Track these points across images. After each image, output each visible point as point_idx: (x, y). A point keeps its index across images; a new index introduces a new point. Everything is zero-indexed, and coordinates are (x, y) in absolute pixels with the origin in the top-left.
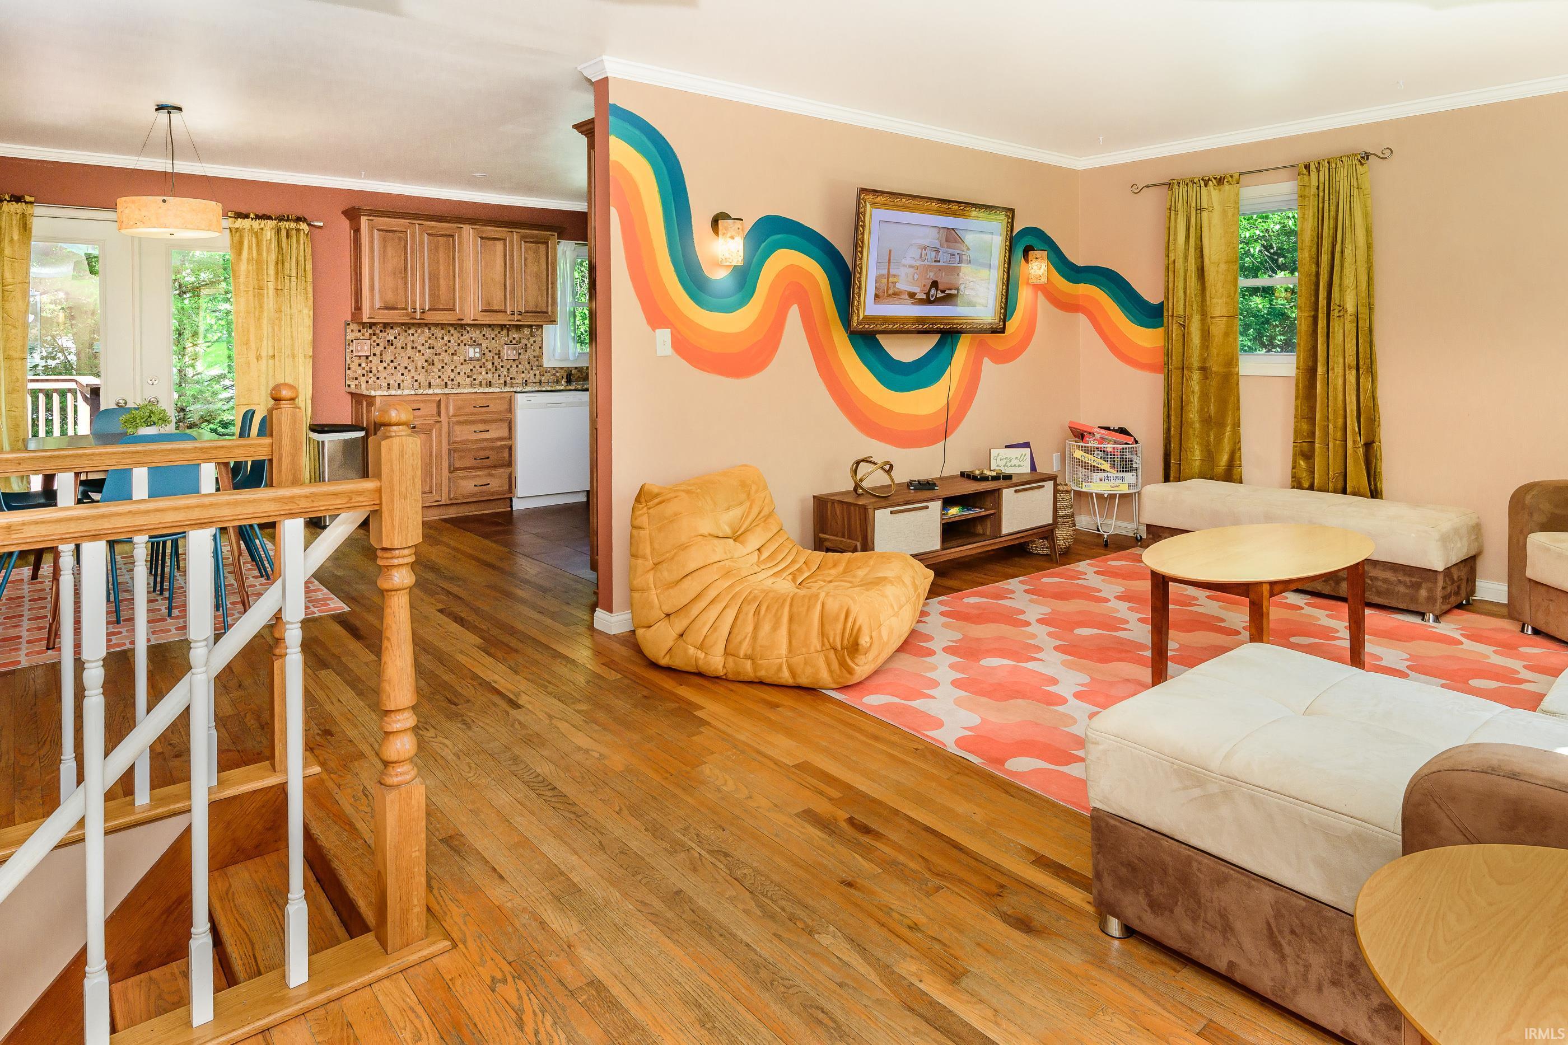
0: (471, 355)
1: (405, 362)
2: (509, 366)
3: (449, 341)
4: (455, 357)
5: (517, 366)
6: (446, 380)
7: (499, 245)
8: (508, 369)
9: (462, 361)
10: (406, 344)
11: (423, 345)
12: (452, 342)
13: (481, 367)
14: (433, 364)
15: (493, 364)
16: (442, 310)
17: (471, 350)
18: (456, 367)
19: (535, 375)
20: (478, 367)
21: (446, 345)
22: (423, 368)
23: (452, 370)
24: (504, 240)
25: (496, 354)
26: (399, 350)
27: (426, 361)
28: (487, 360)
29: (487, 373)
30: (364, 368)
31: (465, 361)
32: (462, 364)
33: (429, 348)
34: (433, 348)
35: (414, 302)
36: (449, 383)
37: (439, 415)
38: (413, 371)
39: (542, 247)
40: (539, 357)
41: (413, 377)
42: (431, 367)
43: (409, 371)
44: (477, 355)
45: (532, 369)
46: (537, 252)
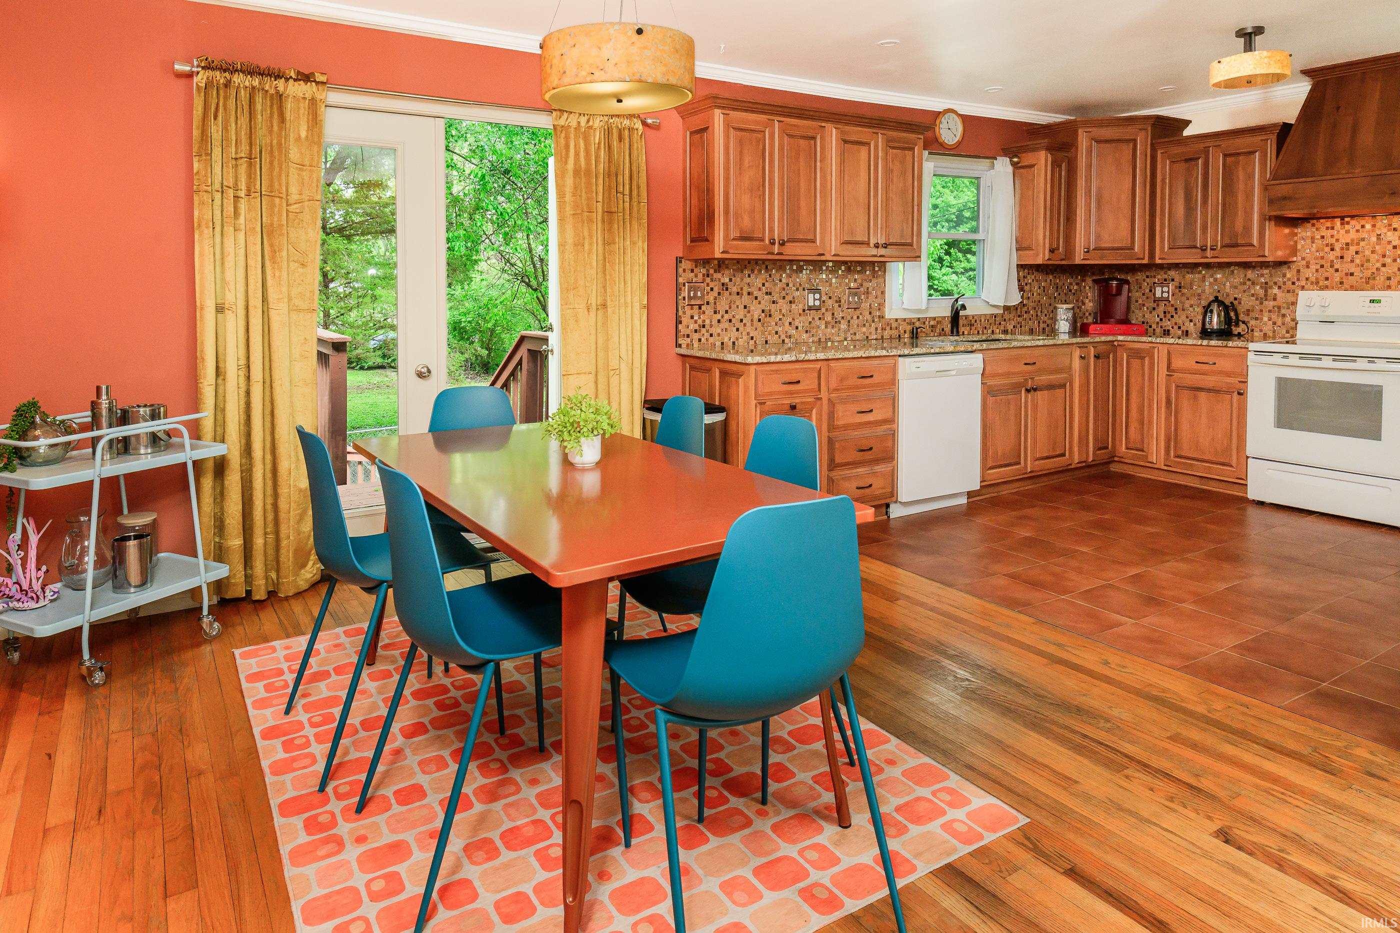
0: (811, 303)
1: (741, 313)
2: (849, 318)
3: (788, 285)
4: (793, 306)
5: (858, 317)
6: (783, 337)
7: (864, 151)
8: (849, 322)
9: (801, 311)
10: (742, 289)
11: (760, 289)
12: (791, 285)
13: (820, 319)
14: (770, 316)
15: (833, 314)
16: (801, 241)
17: (811, 296)
18: (793, 319)
19: (876, 329)
20: (817, 318)
21: (784, 289)
22: (759, 320)
23: (790, 323)
24: (869, 144)
25: (837, 302)
26: (735, 297)
27: (763, 311)
28: (827, 310)
29: (826, 327)
30: (696, 322)
31: (804, 310)
32: (800, 315)
33: (767, 293)
34: (770, 294)
35: (771, 230)
36: (787, 340)
37: (820, 390)
38: (749, 324)
39: (908, 153)
40: (881, 306)
41: (748, 334)
42: (768, 319)
43: (745, 325)
44: (817, 303)
45: (873, 321)
46: (903, 162)
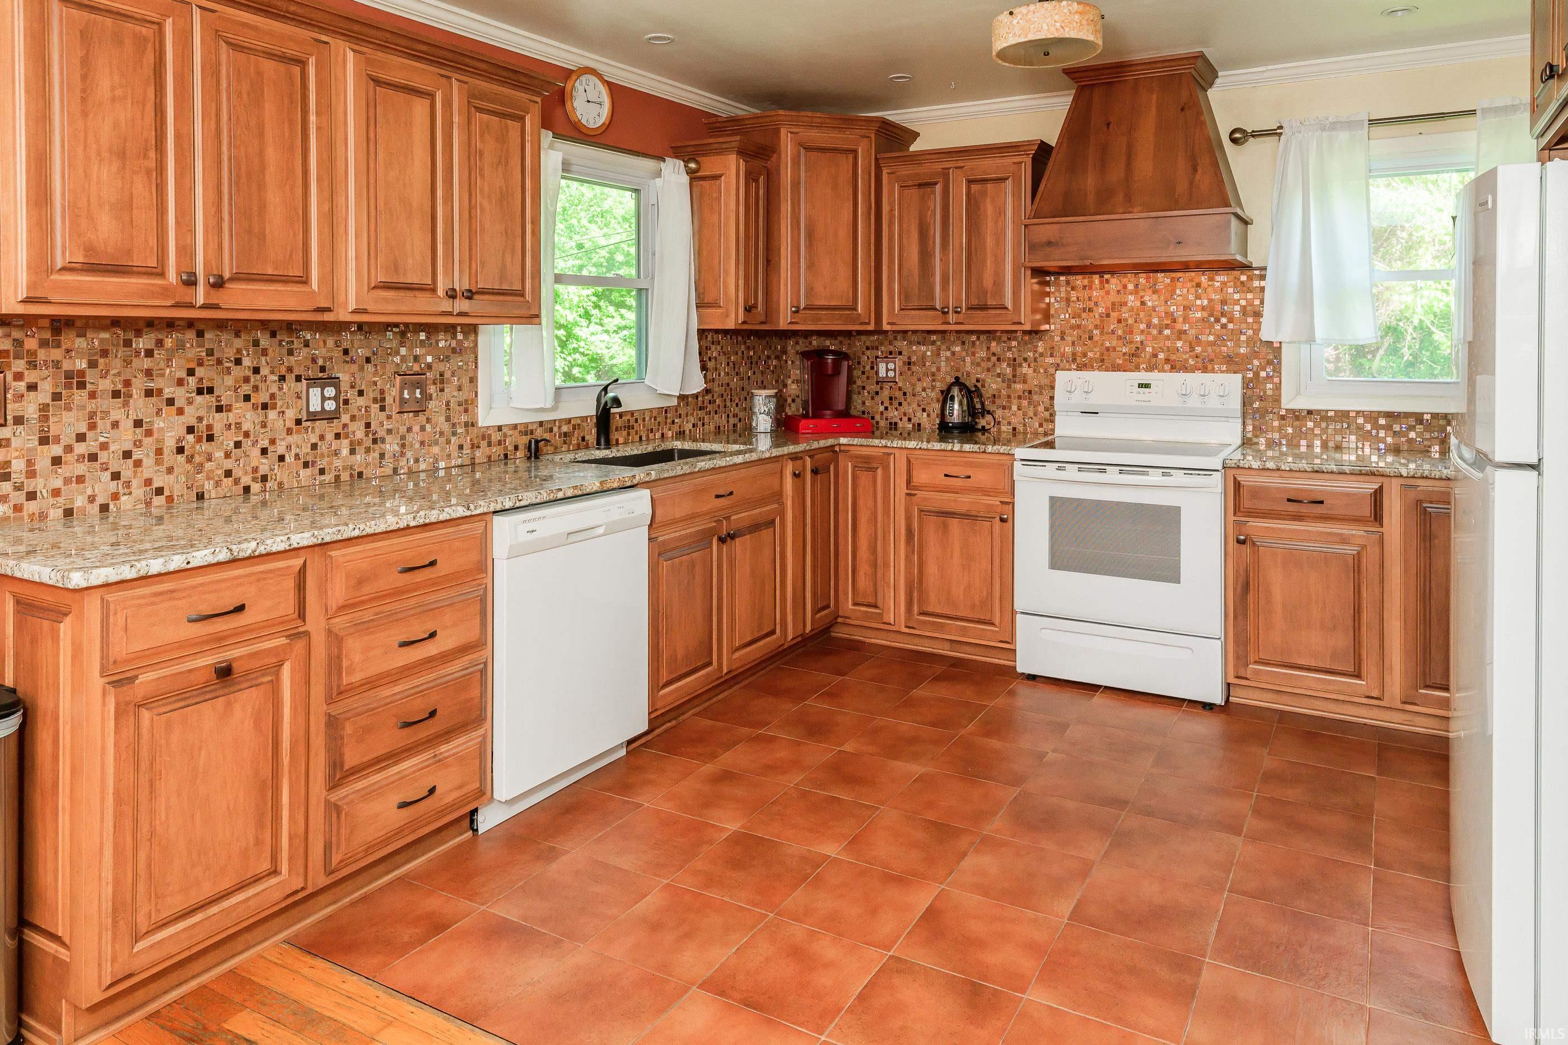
0: (315, 405)
1: (126, 437)
2: (403, 430)
3: (256, 370)
4: (272, 414)
5: (423, 429)
6: (246, 480)
7: (420, 108)
8: (403, 438)
9: (290, 424)
10: (127, 383)
11: (180, 382)
12: (265, 371)
13: (338, 436)
14: (210, 438)
15: (368, 425)
17: (315, 393)
18: (273, 442)
19: (461, 447)
20: (330, 436)
21: (247, 380)
22: (180, 450)
23: (264, 451)
24: (431, 96)
25: (375, 400)
26: (107, 402)
27: (190, 430)
28: (353, 418)
29: (353, 452)
31: (298, 422)
32: (289, 432)
33: (200, 392)
34: (210, 390)
36: (256, 487)
38: (148, 462)
39: (513, 126)
40: (468, 405)
41: (148, 482)
42: (205, 446)
43: (138, 463)
44: (330, 406)
45: (454, 434)
46: (502, 139)
